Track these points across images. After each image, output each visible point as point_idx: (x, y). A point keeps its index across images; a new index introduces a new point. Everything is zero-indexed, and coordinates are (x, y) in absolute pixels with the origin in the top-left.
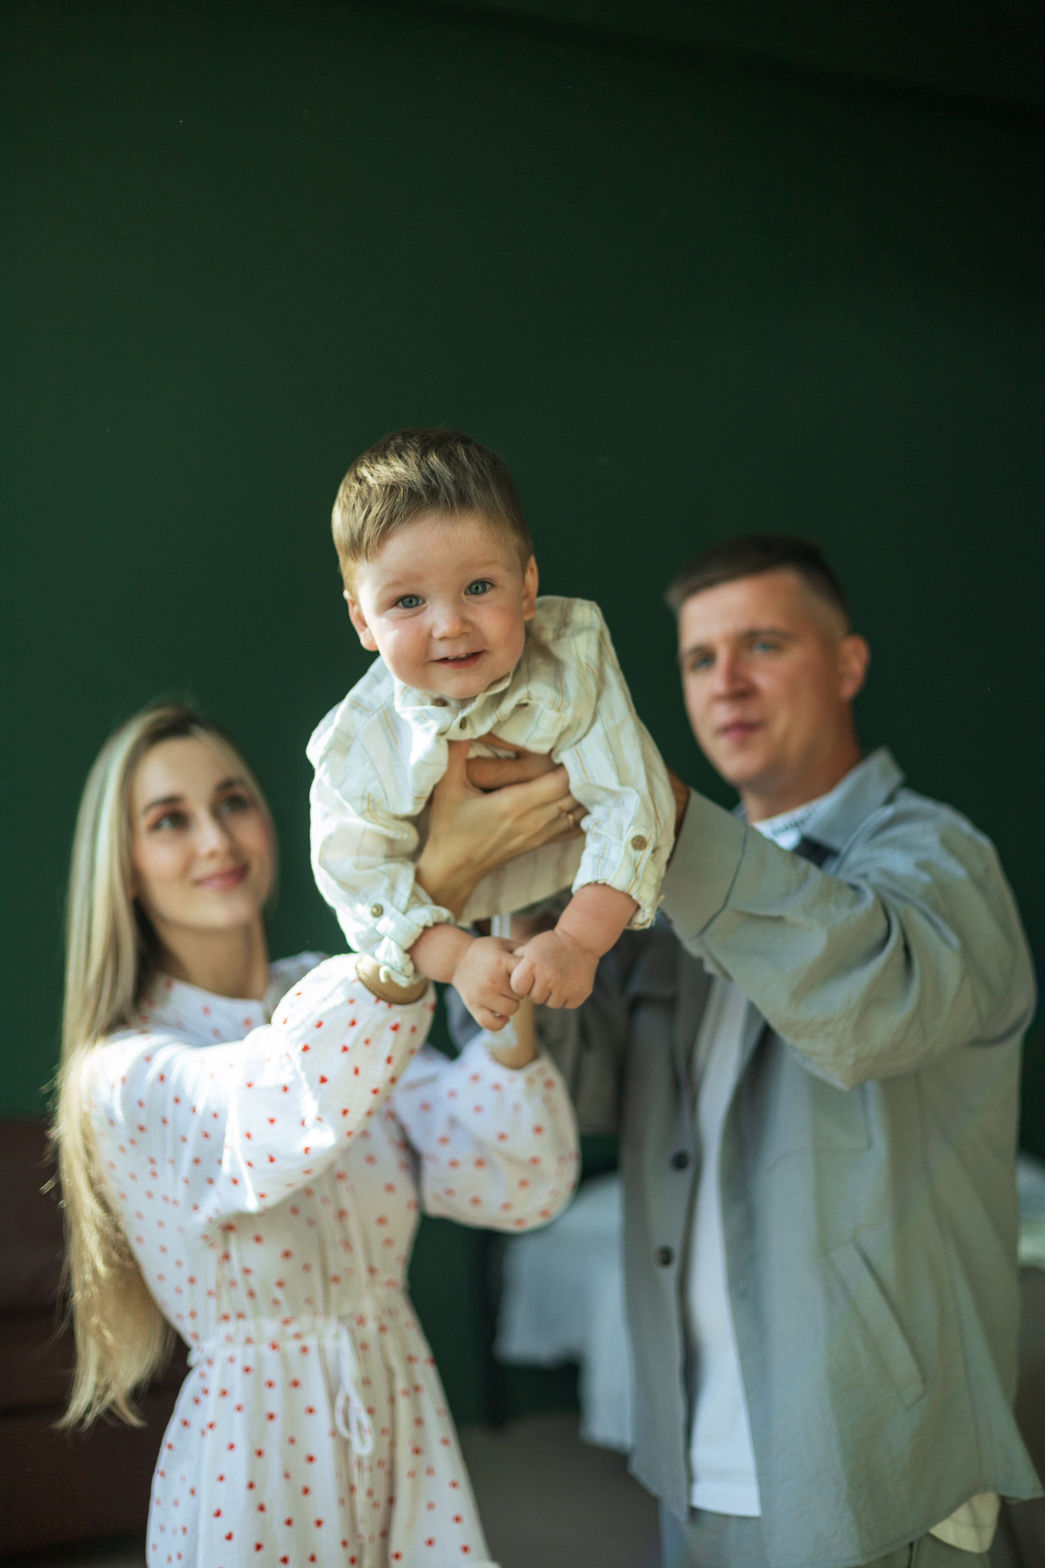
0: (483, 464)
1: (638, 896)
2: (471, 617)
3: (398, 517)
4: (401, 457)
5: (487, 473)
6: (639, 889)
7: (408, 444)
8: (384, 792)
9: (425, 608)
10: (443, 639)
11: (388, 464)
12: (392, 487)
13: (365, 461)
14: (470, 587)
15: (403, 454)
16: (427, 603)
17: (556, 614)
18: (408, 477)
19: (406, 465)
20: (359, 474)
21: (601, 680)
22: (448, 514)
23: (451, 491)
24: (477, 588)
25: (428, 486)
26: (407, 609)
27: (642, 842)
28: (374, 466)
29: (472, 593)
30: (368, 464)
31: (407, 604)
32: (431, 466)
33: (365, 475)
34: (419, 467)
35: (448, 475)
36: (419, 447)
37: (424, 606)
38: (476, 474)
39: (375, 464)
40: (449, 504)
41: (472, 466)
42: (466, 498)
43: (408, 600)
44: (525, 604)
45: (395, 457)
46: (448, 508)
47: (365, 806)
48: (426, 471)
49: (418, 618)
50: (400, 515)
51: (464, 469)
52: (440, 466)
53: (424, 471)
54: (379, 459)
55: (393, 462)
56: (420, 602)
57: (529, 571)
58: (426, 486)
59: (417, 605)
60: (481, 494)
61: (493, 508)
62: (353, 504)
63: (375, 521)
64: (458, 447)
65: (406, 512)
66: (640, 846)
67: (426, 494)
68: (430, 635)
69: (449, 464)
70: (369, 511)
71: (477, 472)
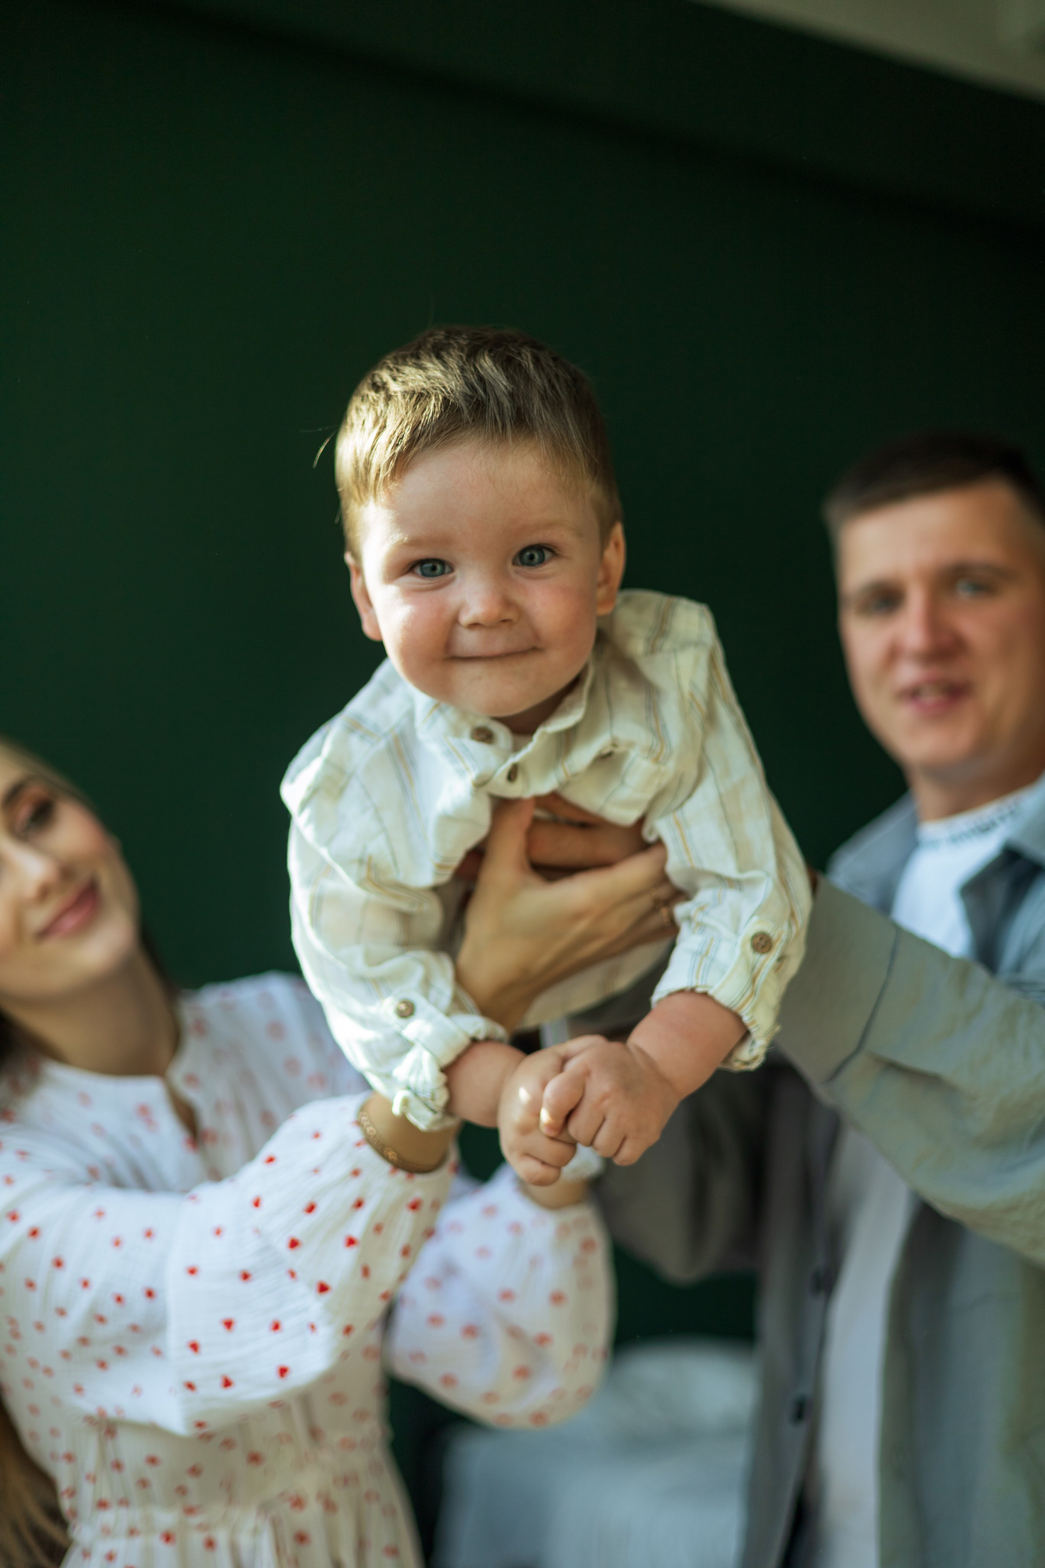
0: (557, 376)
1: (751, 1018)
2: (518, 597)
3: (422, 439)
4: (439, 357)
5: (561, 389)
6: (754, 1008)
7: (452, 342)
8: (393, 854)
9: (453, 580)
10: (474, 625)
11: (420, 367)
12: (421, 395)
13: (389, 362)
14: (522, 553)
15: (444, 354)
16: (457, 573)
17: (649, 618)
18: (444, 383)
19: (444, 366)
20: (377, 379)
21: (711, 719)
22: (496, 440)
23: (505, 406)
24: (532, 557)
25: (472, 397)
26: (427, 578)
27: (766, 942)
28: (401, 368)
29: (523, 564)
30: (391, 366)
31: (428, 571)
32: (479, 369)
33: (385, 380)
34: (462, 370)
35: (502, 384)
36: (468, 345)
37: (451, 576)
38: (545, 388)
39: (401, 365)
40: (500, 425)
41: (540, 376)
42: (525, 419)
43: (430, 565)
44: (601, 593)
45: (430, 357)
46: (497, 430)
47: (364, 872)
48: (472, 376)
49: (441, 593)
50: (425, 435)
51: (528, 379)
52: (493, 371)
53: (470, 376)
54: (408, 360)
55: (429, 365)
56: (447, 569)
57: (612, 545)
58: (469, 396)
59: (443, 573)
60: (548, 416)
61: (563, 439)
62: (363, 419)
63: (390, 442)
64: (523, 350)
65: (435, 431)
66: (763, 947)
67: (467, 408)
68: (455, 621)
69: (505, 370)
70: (384, 427)
71: (547, 385)
